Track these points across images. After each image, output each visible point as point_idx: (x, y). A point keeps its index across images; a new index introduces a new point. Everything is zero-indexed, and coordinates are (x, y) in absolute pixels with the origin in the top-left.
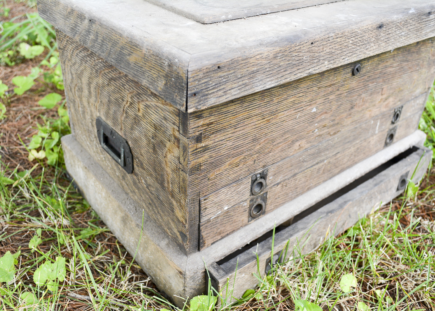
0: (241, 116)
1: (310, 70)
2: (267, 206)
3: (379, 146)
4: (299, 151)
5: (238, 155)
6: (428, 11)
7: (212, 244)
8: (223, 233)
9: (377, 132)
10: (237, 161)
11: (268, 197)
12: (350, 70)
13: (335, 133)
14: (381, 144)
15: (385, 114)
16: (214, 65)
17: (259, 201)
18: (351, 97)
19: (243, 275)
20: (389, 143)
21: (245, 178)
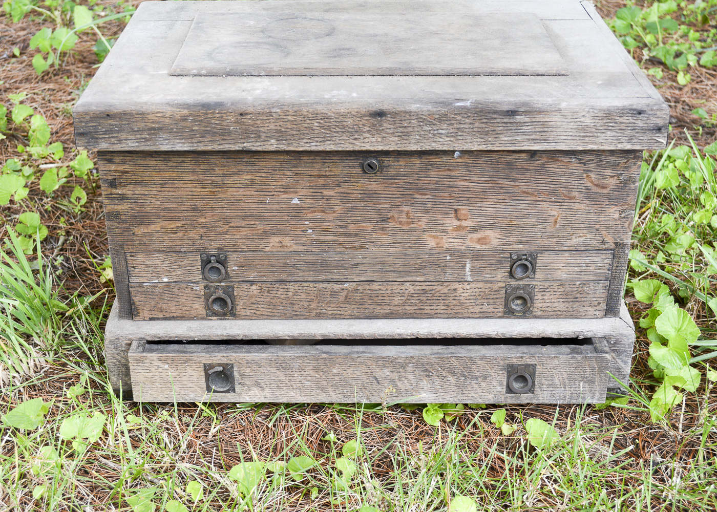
0: (167, 175)
1: (245, 145)
2: (237, 307)
3: (488, 307)
4: (282, 250)
5: (172, 219)
6: (506, 108)
7: (151, 319)
8: (166, 312)
9: (469, 279)
10: (172, 226)
11: (235, 294)
12: (356, 164)
13: (354, 248)
14: (495, 306)
15: (481, 254)
16: (102, 112)
17: (220, 293)
18: (374, 203)
19: (166, 367)
20: (519, 312)
21: (189, 252)
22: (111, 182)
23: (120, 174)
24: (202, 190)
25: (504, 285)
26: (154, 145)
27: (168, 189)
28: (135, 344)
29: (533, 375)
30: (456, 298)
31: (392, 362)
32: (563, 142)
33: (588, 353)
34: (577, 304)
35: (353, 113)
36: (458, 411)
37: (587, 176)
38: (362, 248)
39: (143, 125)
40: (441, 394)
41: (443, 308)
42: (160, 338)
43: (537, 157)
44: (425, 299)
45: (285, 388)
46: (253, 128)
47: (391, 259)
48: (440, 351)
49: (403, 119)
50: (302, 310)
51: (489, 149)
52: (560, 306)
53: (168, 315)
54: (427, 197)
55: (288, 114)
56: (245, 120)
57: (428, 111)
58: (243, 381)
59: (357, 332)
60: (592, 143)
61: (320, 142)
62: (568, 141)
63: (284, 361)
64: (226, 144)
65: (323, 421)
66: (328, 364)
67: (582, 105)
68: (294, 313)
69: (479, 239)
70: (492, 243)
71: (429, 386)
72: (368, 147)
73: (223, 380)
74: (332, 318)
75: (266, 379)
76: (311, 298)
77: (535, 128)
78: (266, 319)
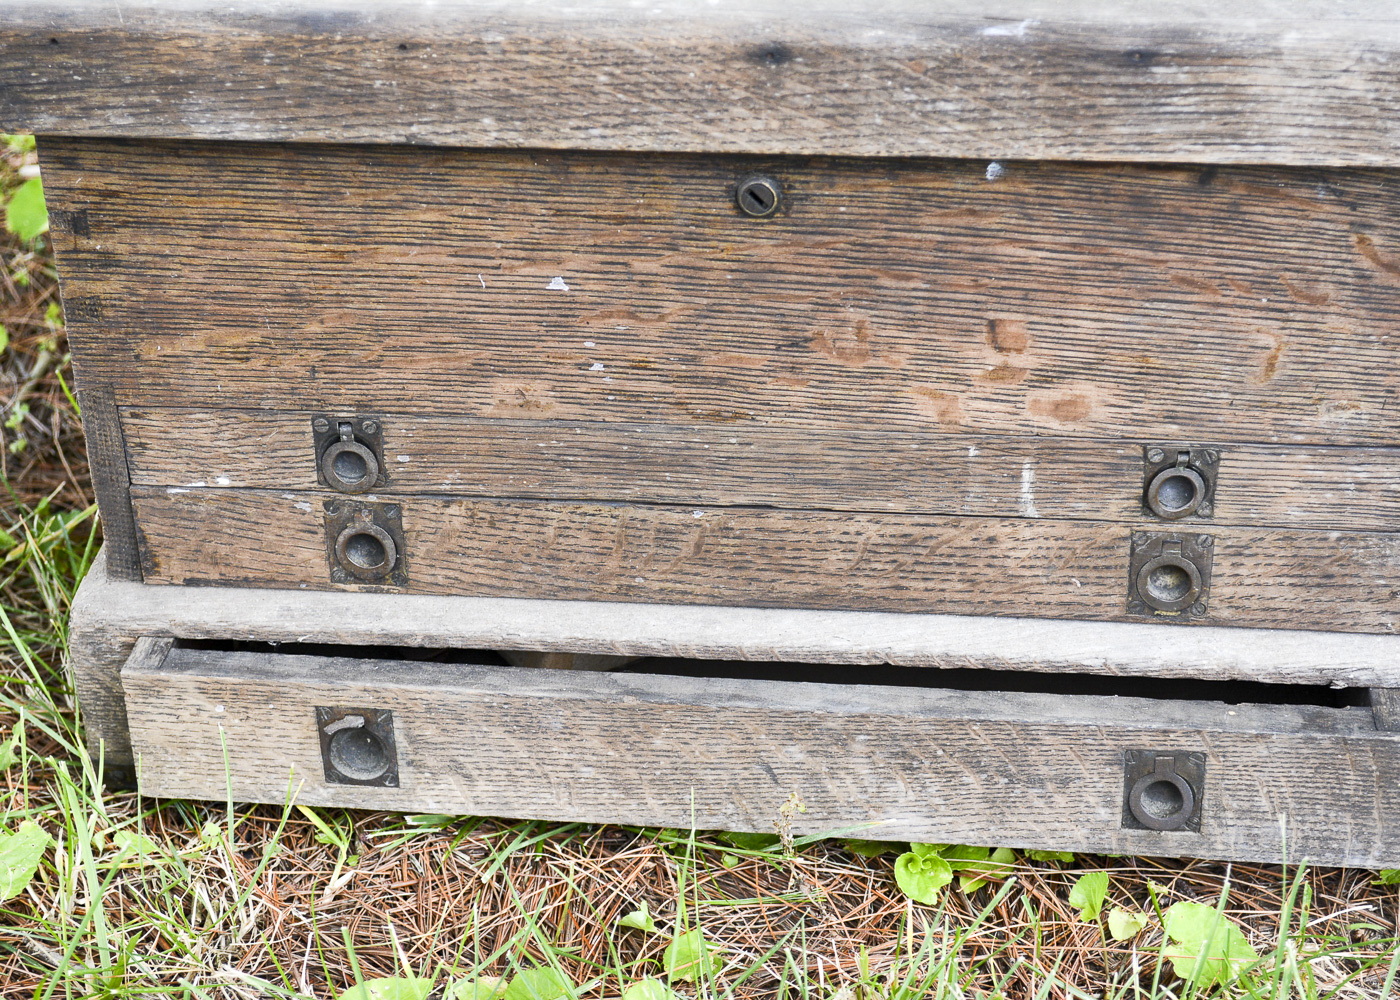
1: (414, 129)
2: (410, 560)
3: (1083, 590)
4: (524, 413)
5: (235, 323)
6: (1124, 44)
7: (190, 582)
8: (227, 565)
9: (1031, 511)
10: (236, 341)
11: (406, 526)
12: (717, 189)
13: (717, 416)
14: (1101, 589)
15: (1064, 445)
16: (37, 32)
17: (366, 523)
18: (769, 296)
19: (220, 709)
20: (1167, 606)
21: (285, 411)
22: (74, 219)
23: (97, 199)
24: (311, 247)
25: (1126, 532)
26: (176, 123)
27: (221, 242)
28: (143, 645)
29: (1197, 781)
30: (996, 562)
31: (810, 726)
32: (1286, 144)
33: (1351, 731)
34: (1332, 593)
35: (702, 50)
36: (996, 867)
37: (1361, 241)
38: (737, 416)
39: (145, 68)
40: (945, 820)
41: (960, 586)
42: (208, 632)
43: (1217, 184)
44: (910, 560)
45: (527, 782)
46: (435, 86)
47: (816, 448)
48: (944, 703)
49: (839, 68)
50: (581, 576)
51: (1076, 156)
52: (1284, 596)
53: (232, 574)
54: (912, 284)
55: (525, 47)
56: (413, 63)
57: (908, 47)
58: (418, 757)
59: (723, 641)
60: (1369, 149)
61: (615, 126)
62: (1300, 142)
63: (523, 711)
64: (365, 125)
65: (628, 873)
66: (641, 724)
67: (1342, 40)
68: (560, 583)
69: (1057, 406)
70: (1094, 417)
71: (912, 796)
72: (743, 144)
73: (370, 752)
74: (662, 602)
75: (479, 755)
76: (606, 544)
77: (1207, 103)
78: (487, 595)
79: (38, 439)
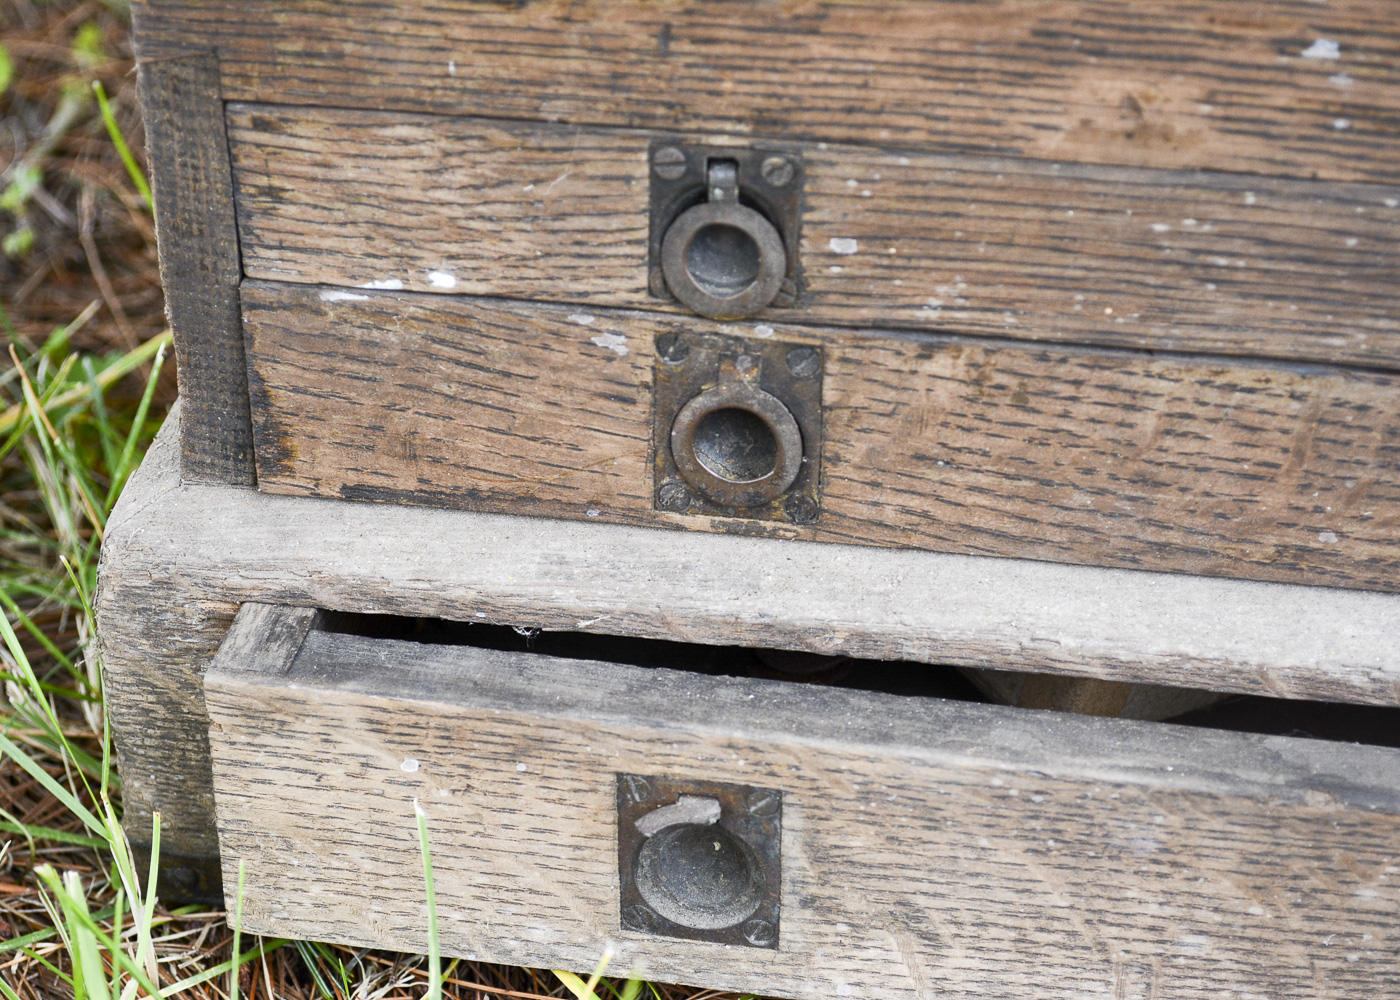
2: (830, 469)
4: (1134, 153)
7: (354, 494)
8: (436, 461)
11: (830, 396)
17: (743, 385)
19: (410, 767)
21: (590, 128)
28: (252, 621)
42: (389, 600)
45: (1058, 956)
50: (1199, 522)
53: (444, 480)
58: (827, 891)
63: (1075, 810)
66: (1337, 854)
68: (1150, 534)
73: (716, 871)
74: (1370, 587)
75: (962, 897)
76: (1267, 455)
78: (987, 553)
79: (53, 235)
